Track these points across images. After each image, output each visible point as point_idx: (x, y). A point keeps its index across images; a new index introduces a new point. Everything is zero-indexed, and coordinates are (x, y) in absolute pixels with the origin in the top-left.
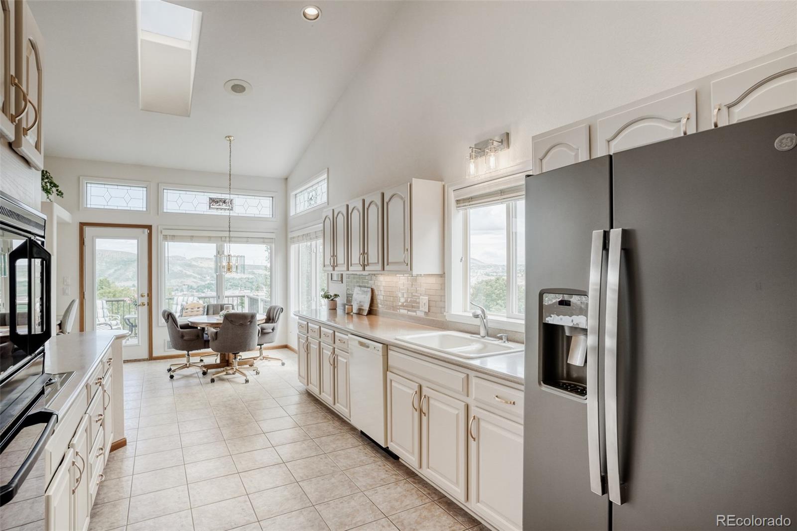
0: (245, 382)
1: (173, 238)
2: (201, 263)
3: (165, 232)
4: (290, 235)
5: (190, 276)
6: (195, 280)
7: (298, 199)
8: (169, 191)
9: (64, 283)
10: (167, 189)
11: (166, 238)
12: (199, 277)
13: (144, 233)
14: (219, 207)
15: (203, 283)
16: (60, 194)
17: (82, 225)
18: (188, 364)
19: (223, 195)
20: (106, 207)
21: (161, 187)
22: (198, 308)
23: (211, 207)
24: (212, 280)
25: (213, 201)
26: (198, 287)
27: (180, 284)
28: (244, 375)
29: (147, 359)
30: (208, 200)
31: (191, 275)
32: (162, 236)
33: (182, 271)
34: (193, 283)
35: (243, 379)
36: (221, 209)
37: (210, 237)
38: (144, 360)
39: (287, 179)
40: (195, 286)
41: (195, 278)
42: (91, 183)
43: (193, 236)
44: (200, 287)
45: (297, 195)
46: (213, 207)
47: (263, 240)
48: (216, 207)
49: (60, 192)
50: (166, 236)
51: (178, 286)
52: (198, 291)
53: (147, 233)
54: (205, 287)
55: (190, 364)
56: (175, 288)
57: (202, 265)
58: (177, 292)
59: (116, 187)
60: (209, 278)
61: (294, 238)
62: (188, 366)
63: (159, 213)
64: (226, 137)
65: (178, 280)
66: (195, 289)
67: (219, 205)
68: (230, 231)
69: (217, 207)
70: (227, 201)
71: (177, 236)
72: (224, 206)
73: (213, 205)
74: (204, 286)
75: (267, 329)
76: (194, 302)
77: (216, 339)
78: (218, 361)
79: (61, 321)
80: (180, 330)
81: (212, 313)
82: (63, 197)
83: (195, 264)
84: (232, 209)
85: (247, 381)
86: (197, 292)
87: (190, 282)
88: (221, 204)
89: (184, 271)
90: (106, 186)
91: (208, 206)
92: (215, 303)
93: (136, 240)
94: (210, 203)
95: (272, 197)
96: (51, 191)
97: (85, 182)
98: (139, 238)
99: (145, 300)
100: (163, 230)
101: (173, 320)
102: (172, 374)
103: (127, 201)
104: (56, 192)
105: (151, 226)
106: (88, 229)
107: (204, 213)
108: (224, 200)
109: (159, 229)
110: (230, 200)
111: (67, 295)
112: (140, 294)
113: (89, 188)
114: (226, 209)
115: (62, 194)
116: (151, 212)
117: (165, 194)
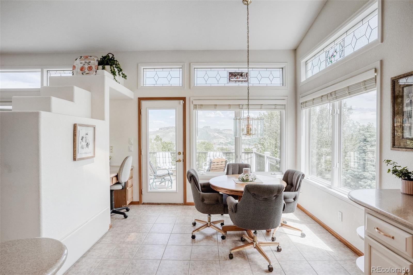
1: (201, 107)
2: (227, 132)
3: (195, 103)
4: (301, 100)
5: (222, 138)
6: (224, 140)
7: (308, 65)
8: (198, 70)
9: (129, 143)
10: (197, 68)
11: (195, 106)
12: (226, 138)
13: (180, 103)
14: (237, 80)
15: (228, 142)
16: (124, 76)
17: (140, 99)
19: (240, 69)
20: (155, 85)
21: (193, 66)
22: (222, 162)
23: (231, 80)
24: (231, 140)
25: (232, 75)
26: (225, 143)
29: (183, 204)
30: (228, 75)
32: (193, 106)
36: (239, 81)
37: (230, 105)
38: (180, 205)
39: (296, 49)
40: (224, 143)
42: (146, 68)
43: (216, 105)
44: (226, 144)
45: (308, 62)
48: (234, 80)
49: (124, 75)
50: (196, 105)
52: (225, 145)
53: (182, 104)
55: (210, 223)
57: (227, 133)
59: (162, 70)
62: (209, 225)
63: (191, 88)
67: (237, 78)
69: (236, 80)
70: (243, 74)
71: (204, 105)
72: (241, 79)
73: (232, 78)
74: (228, 143)
76: (219, 157)
77: (236, 212)
79: (118, 173)
80: (201, 193)
81: (232, 173)
82: (126, 79)
83: (224, 132)
84: (248, 81)
85: (271, 269)
87: (221, 141)
88: (239, 77)
89: (219, 136)
90: (156, 70)
91: (228, 79)
92: (234, 162)
93: (175, 110)
94: (230, 77)
95: (282, 68)
96: (117, 73)
97: (142, 68)
98: (177, 108)
99: (181, 157)
100: (194, 101)
101: (195, 183)
102: (194, 234)
103: (169, 80)
104: (121, 75)
105: (185, 98)
106: (144, 103)
107: (225, 85)
108: (241, 73)
109: (191, 100)
110: (246, 73)
111: (131, 151)
112: (177, 152)
113: (145, 72)
114: (243, 81)
115: (126, 76)
116: (185, 87)
117: (196, 72)
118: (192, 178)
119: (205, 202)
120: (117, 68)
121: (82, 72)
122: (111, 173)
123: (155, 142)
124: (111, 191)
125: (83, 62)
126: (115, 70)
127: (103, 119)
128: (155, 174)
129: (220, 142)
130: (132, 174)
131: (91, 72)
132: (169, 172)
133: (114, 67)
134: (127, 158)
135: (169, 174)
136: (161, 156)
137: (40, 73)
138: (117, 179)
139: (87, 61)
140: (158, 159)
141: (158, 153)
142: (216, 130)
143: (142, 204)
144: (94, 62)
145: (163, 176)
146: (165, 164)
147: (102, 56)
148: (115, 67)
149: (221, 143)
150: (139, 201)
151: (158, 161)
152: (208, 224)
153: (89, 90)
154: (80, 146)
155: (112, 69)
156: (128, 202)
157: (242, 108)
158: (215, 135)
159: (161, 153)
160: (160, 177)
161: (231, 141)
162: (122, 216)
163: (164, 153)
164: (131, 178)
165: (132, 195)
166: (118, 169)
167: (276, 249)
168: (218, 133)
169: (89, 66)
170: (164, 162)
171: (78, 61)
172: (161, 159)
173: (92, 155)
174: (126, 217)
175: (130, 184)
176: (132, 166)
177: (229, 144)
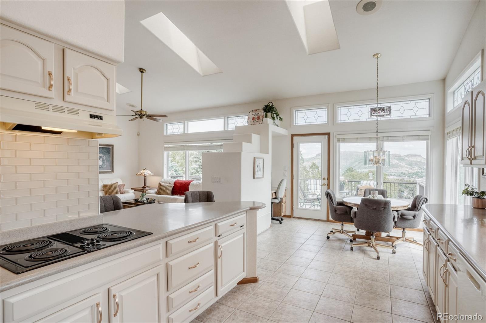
0: (376, 258)
1: (344, 140)
3: (338, 137)
4: (446, 131)
5: (402, 167)
6: (406, 169)
7: (456, 95)
8: (341, 108)
9: (284, 170)
10: (340, 107)
11: (339, 140)
12: (410, 167)
13: (325, 138)
14: (379, 114)
15: (413, 172)
17: (293, 136)
18: (342, 231)
19: (382, 105)
20: (305, 124)
21: (337, 106)
23: (372, 115)
25: (373, 110)
26: (409, 174)
27: (396, 172)
28: (377, 252)
29: (326, 221)
30: (370, 110)
31: (404, 166)
32: (336, 139)
33: (398, 163)
34: (406, 171)
35: (375, 255)
36: (380, 116)
37: (371, 138)
38: (324, 221)
39: (445, 79)
40: (407, 173)
41: (407, 168)
42: (297, 111)
43: (357, 138)
45: (455, 92)
46: (374, 115)
47: (419, 138)
48: (376, 115)
49: (280, 118)
50: (339, 139)
51: (395, 172)
53: (327, 138)
54: (414, 174)
55: (343, 231)
56: (393, 174)
57: (412, 160)
58: (394, 176)
59: (310, 111)
60: (417, 168)
61: (450, 132)
63: (335, 124)
64: (374, 56)
65: (395, 169)
66: (406, 175)
68: (377, 133)
70: (385, 109)
71: (346, 138)
72: (383, 113)
73: (373, 113)
75: (407, 216)
76: (367, 185)
78: (364, 234)
79: (276, 191)
80: (335, 206)
82: (282, 121)
83: (407, 159)
84: (389, 115)
85: (378, 258)
86: (408, 177)
87: (403, 170)
88: (380, 112)
90: (305, 111)
91: (370, 115)
93: (321, 143)
94: (371, 112)
95: (429, 99)
96: (276, 118)
97: (294, 111)
98: (323, 142)
99: (326, 182)
100: (337, 135)
101: (331, 199)
102: (329, 235)
103: (316, 119)
104: (279, 119)
105: (330, 133)
106: (295, 138)
107: (367, 120)
108: (382, 108)
109: (335, 135)
110: (388, 107)
111: (286, 176)
112: (323, 178)
113: (296, 114)
114: (384, 115)
115: (282, 119)
116: (329, 124)
117: (339, 110)
118: (328, 195)
119: (337, 212)
120: (276, 114)
121: (253, 121)
122: (272, 190)
123: (311, 170)
124: (272, 203)
125: (254, 114)
126: (274, 116)
127: (268, 153)
128: (305, 197)
129: (400, 172)
130: (286, 193)
131: (259, 120)
132: (318, 197)
133: (273, 114)
134: (283, 180)
135: (318, 199)
136: (312, 183)
137: (223, 119)
138: (276, 195)
139: (256, 113)
140: (310, 185)
141: (309, 180)
142: (395, 156)
143: (293, 218)
144: (261, 113)
145: (312, 200)
146: (316, 191)
147: (265, 105)
148: (275, 113)
149: (402, 173)
150: (290, 215)
151: (309, 188)
152: (341, 231)
153: (259, 134)
154: (257, 171)
155: (272, 115)
156: (283, 214)
157: (383, 140)
158: (394, 163)
159: (312, 181)
160: (310, 200)
161: (419, 171)
162: (278, 222)
163: (315, 180)
164: (285, 196)
165: (285, 210)
166: (276, 188)
167: (392, 252)
168: (397, 160)
169: (258, 116)
170: (315, 188)
171: (251, 114)
172: (312, 186)
173: (262, 176)
174: (281, 223)
175: (284, 201)
176: (286, 188)
177: (415, 175)
